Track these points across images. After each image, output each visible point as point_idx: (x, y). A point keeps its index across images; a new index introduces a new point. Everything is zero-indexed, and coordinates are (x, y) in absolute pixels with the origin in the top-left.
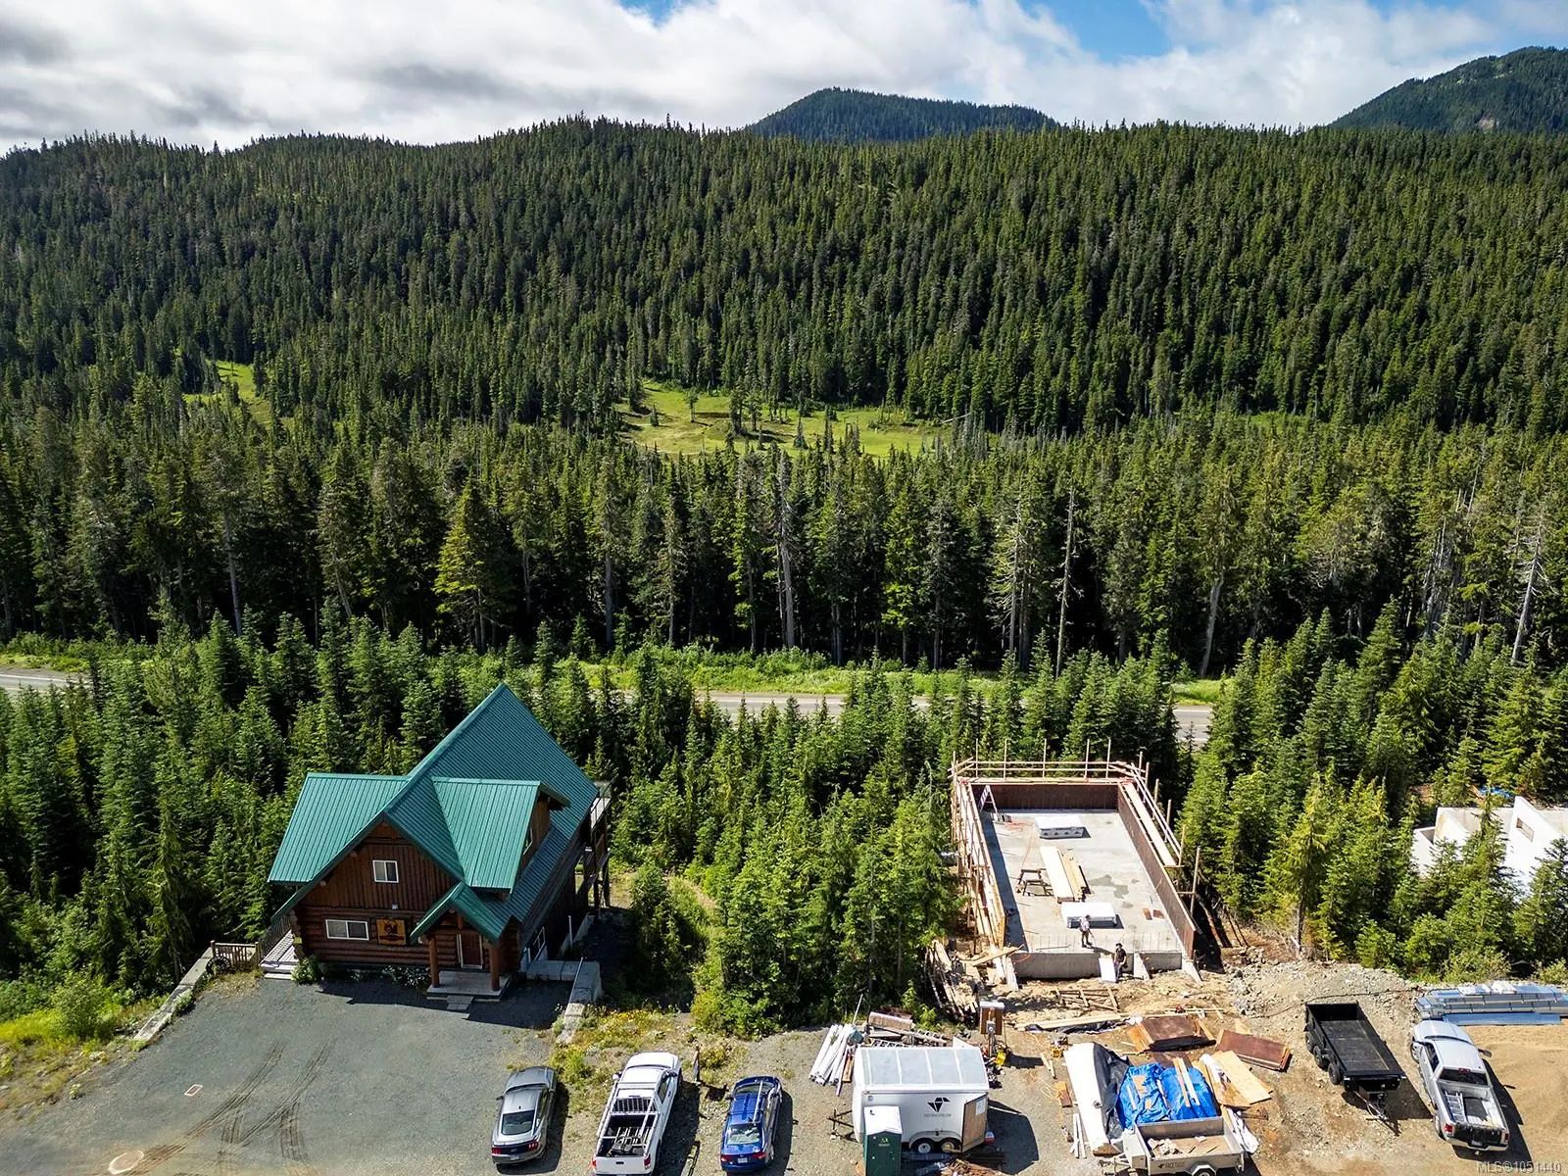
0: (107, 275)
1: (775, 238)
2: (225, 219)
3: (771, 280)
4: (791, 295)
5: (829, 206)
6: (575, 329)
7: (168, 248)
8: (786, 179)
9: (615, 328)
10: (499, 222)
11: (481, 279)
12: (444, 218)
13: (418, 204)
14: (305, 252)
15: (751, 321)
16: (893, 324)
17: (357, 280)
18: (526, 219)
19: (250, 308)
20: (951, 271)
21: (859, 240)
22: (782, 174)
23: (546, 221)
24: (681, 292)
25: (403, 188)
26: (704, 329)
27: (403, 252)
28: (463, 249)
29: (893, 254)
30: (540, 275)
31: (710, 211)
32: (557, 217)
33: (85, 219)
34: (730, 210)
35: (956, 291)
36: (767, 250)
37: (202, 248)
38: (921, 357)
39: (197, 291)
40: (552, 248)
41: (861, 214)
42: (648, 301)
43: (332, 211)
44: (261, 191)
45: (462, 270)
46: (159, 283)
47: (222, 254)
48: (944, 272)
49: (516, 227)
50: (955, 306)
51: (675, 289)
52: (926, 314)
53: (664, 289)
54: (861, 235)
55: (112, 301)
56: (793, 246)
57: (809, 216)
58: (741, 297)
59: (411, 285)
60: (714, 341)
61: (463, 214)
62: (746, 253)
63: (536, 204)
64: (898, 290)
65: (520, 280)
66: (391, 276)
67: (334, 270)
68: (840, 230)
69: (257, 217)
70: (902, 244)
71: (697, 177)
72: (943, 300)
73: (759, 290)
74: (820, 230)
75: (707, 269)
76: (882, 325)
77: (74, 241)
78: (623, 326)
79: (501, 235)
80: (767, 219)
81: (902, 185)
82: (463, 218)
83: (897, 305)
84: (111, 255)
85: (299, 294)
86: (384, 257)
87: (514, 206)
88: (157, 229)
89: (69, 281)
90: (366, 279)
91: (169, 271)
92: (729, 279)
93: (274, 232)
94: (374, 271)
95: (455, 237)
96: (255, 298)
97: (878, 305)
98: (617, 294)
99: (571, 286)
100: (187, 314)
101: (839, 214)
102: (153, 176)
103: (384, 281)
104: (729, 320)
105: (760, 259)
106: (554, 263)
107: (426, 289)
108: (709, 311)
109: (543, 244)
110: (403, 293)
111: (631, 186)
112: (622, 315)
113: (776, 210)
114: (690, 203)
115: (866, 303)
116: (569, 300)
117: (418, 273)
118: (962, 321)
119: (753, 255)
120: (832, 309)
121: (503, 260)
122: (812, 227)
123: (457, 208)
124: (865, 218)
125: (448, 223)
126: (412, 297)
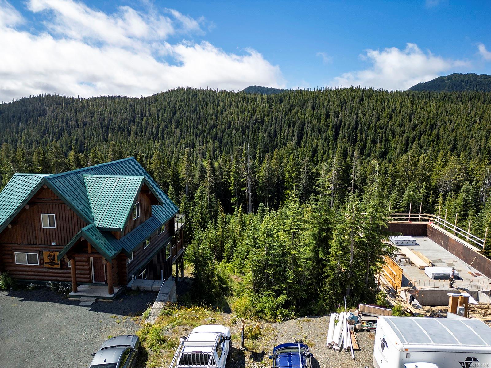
0: (44, 131)
1: (239, 118)
2: (79, 115)
3: (237, 130)
4: (243, 134)
5: (255, 109)
6: (179, 144)
7: (62, 122)
8: (242, 102)
9: (191, 144)
10: (158, 116)
11: (152, 131)
12: (142, 115)
13: (135, 110)
14: (102, 124)
15: (231, 142)
16: (274, 141)
17: (116, 131)
18: (166, 114)
19: (85, 139)
20: (292, 126)
21: (263, 118)
22: (241, 101)
23: (171, 114)
24: (210, 133)
25: (131, 106)
26: (217, 144)
27: (130, 124)
28: (147, 123)
29: (274, 122)
30: (169, 129)
31: (219, 111)
32: (175, 113)
33: (39, 116)
34: (225, 110)
35: (293, 131)
36: (236, 122)
37: (72, 123)
38: (283, 150)
39: (70, 135)
40: (173, 122)
41: (264, 111)
42: (201, 136)
43: (110, 113)
44: (90, 108)
45: (147, 128)
46: (59, 133)
47: (78, 125)
48: (289, 127)
49: (163, 116)
50: (293, 136)
51: (209, 133)
52: (284, 138)
53: (206, 132)
54: (264, 117)
55: (45, 138)
56: (244, 119)
57: (249, 112)
58: (228, 134)
59: (131, 132)
60: (220, 147)
61: (147, 112)
62: (230, 122)
63: (168, 110)
64: (275, 132)
65: (163, 131)
66: (126, 130)
67: (109, 128)
68: (258, 115)
69: (89, 114)
70: (276, 119)
71: (216, 102)
72: (289, 134)
73: (234, 132)
74: (252, 116)
75: (218, 127)
76: (271, 141)
77: (35, 122)
78: (193, 143)
79: (158, 118)
80: (236, 113)
81: (276, 103)
82: (147, 114)
83: (275, 135)
84: (46, 125)
85: (99, 135)
86: (124, 125)
87: (162, 110)
88: (60, 117)
89: (33, 132)
90: (119, 131)
91: (62, 130)
92: (225, 130)
93: (93, 119)
94: (121, 129)
95: (145, 119)
96: (86, 136)
97: (270, 135)
98: (192, 134)
99: (178, 132)
100: (66, 141)
101: (257, 111)
102: (60, 104)
103: (124, 131)
104: (225, 140)
105: (234, 124)
106: (173, 126)
107: (136, 133)
108: (219, 138)
109: (171, 121)
110: (129, 135)
111: (197, 105)
112: (193, 140)
113: (239, 110)
114: (214, 109)
115: (266, 136)
116: (177, 136)
117: (134, 129)
118: (295, 139)
119: (232, 123)
120: (255, 137)
121: (159, 125)
122: (249, 115)
123: (146, 111)
124: (265, 112)
125: (143, 115)
126: (131, 136)
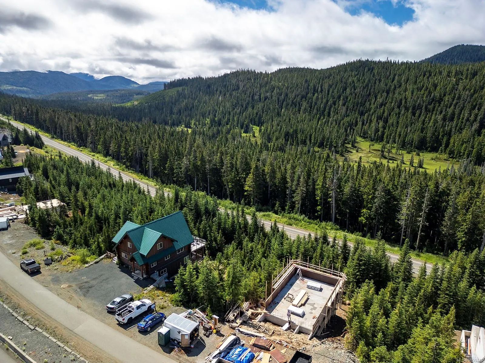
3: (407, 109)
6: (342, 122)
9: (354, 122)
10: (328, 91)
11: (320, 108)
12: (314, 90)
13: (309, 85)
16: (448, 125)
17: (289, 107)
18: (336, 90)
19: (263, 113)
20: (476, 108)
21: (443, 97)
22: (421, 75)
24: (377, 112)
26: (381, 124)
27: (301, 99)
28: (317, 98)
29: (454, 102)
32: (345, 89)
34: (400, 86)
35: (476, 115)
38: (456, 137)
39: (253, 108)
40: (342, 98)
43: (287, 88)
49: (333, 92)
50: (475, 120)
52: (462, 122)
54: (445, 95)
58: (396, 115)
60: (384, 128)
64: (453, 114)
65: (331, 107)
67: (284, 103)
68: (436, 94)
69: (270, 89)
70: (459, 98)
71: (392, 76)
73: (402, 112)
74: (430, 93)
75: (387, 105)
76: (443, 126)
78: (357, 122)
79: (328, 94)
81: (466, 78)
82: (319, 90)
83: (452, 119)
87: (334, 86)
90: (291, 105)
94: (294, 104)
96: (265, 110)
97: (444, 119)
102: (250, 79)
104: (390, 121)
106: (341, 103)
108: (384, 118)
109: (339, 97)
112: (357, 118)
115: (440, 117)
116: (343, 113)
118: (476, 126)
119: (403, 102)
120: (427, 119)
121: (327, 101)
122: (427, 93)
123: (318, 87)
